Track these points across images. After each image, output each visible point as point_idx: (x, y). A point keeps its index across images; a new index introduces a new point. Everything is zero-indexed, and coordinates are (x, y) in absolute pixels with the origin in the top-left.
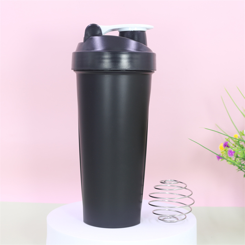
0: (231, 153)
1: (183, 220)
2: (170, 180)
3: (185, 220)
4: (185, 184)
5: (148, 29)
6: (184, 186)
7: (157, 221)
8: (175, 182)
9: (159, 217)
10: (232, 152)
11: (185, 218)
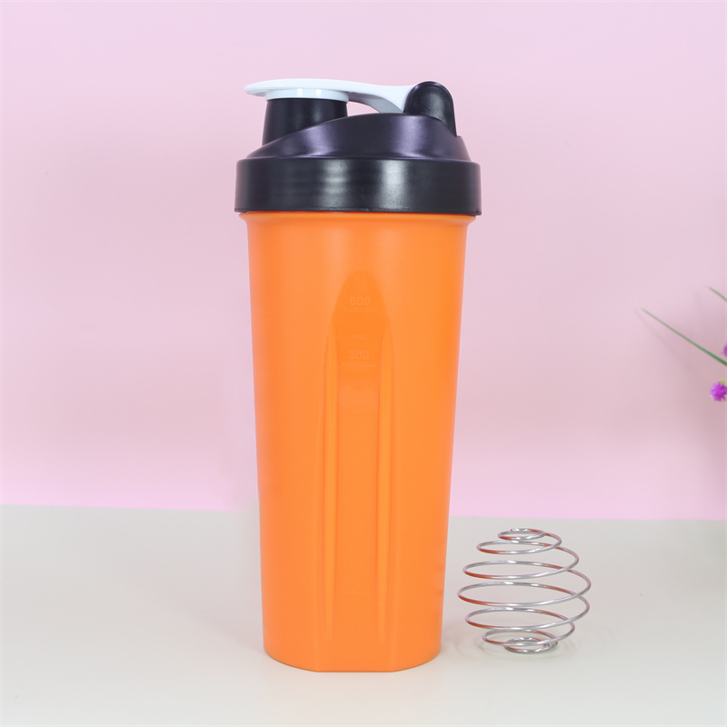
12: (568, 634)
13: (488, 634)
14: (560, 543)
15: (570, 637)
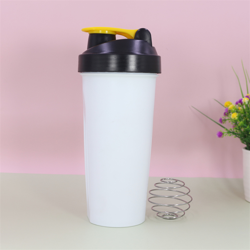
12: (182, 216)
13: (158, 213)
14: (184, 185)
15: (183, 216)
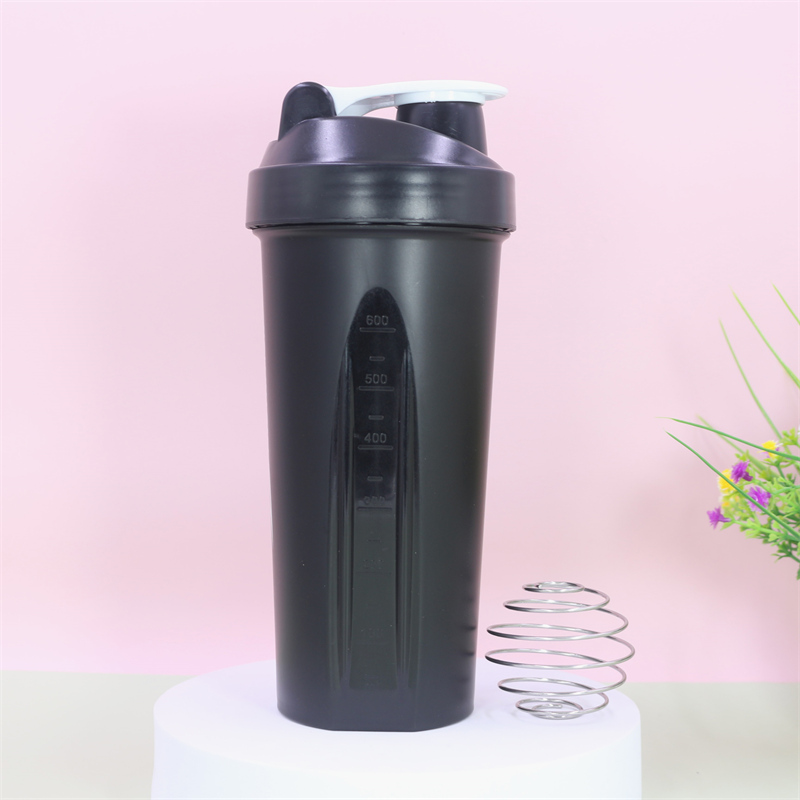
0: (759, 497)
1: (597, 712)
2: (554, 583)
3: (603, 710)
4: (604, 596)
5: (489, 98)
6: (598, 600)
7: (514, 714)
8: (573, 588)
9: (521, 702)
10: (763, 496)
11: (604, 705)
